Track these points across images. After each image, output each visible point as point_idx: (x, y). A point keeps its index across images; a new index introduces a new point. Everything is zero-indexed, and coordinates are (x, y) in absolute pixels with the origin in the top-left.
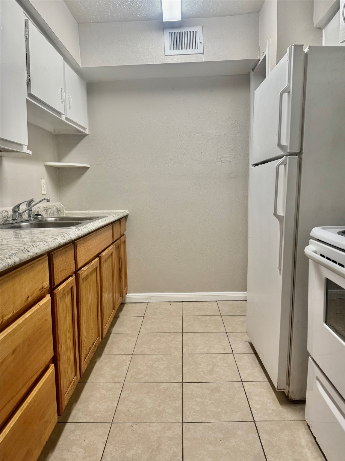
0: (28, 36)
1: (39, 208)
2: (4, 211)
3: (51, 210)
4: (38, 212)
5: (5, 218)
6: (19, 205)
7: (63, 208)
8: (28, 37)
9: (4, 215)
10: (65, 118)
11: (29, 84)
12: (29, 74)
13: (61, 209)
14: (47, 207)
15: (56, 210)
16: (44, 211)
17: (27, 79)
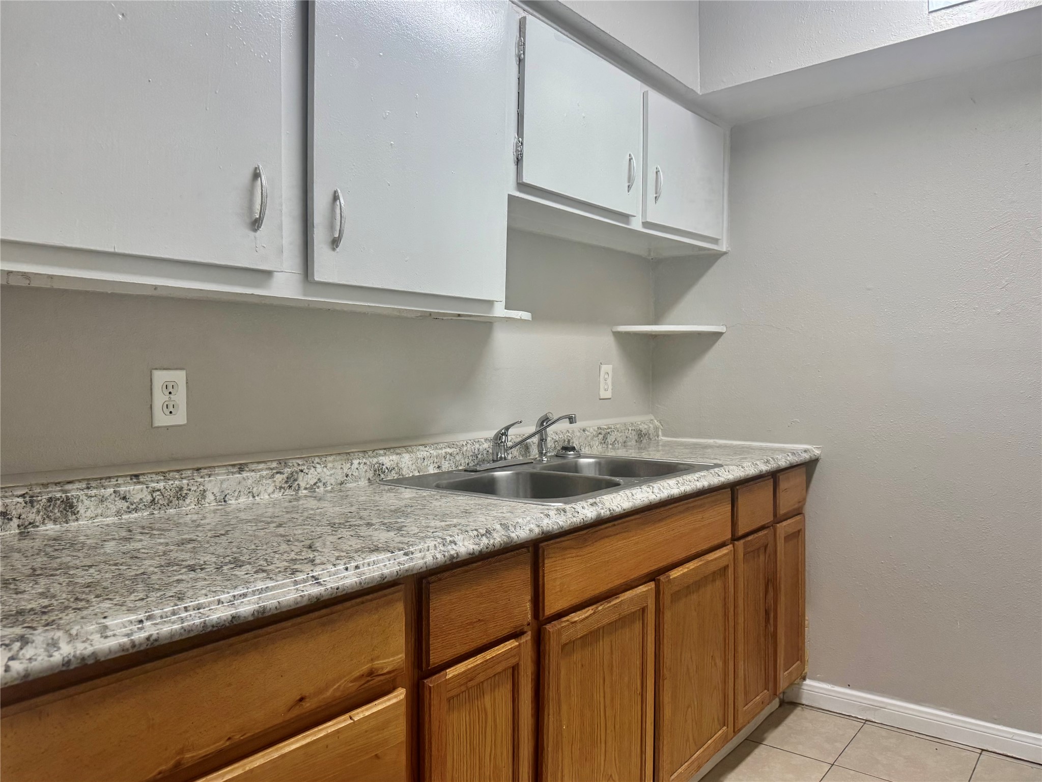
0: (524, 54)
1: (584, 431)
2: (483, 440)
3: (619, 435)
4: (569, 441)
5: (479, 456)
6: (507, 428)
7: (656, 429)
8: (522, 56)
9: (479, 450)
10: (642, 223)
11: (519, 161)
12: (520, 139)
13: (652, 431)
14: (609, 428)
15: (633, 436)
16: (596, 439)
17: (517, 151)
